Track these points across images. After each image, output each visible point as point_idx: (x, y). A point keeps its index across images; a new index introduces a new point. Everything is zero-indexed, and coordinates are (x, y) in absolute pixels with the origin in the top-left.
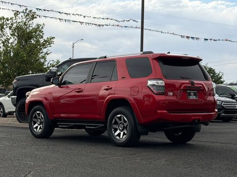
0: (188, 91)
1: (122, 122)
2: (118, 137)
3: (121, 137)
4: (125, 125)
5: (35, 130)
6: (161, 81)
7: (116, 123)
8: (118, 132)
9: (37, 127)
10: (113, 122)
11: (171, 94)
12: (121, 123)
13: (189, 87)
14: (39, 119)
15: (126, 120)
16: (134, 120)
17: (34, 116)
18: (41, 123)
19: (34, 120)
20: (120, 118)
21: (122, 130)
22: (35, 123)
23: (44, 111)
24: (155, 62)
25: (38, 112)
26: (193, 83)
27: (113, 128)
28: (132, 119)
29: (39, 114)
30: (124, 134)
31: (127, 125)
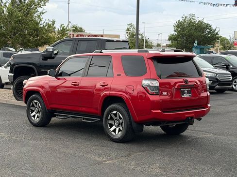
0: (182, 90)
1: (118, 118)
2: (113, 133)
3: (117, 133)
4: (121, 121)
5: (33, 118)
6: (156, 82)
7: (112, 119)
8: (114, 127)
9: (35, 115)
10: (109, 118)
11: (166, 93)
12: (116, 119)
13: (183, 85)
14: (37, 107)
15: (122, 117)
16: (129, 117)
17: (31, 105)
18: (38, 112)
19: (32, 108)
20: (115, 115)
21: (118, 126)
22: (32, 111)
23: (41, 101)
24: (150, 61)
25: (36, 101)
26: (186, 82)
27: (109, 124)
28: (127, 117)
29: (36, 103)
30: (120, 130)
31: (123, 122)
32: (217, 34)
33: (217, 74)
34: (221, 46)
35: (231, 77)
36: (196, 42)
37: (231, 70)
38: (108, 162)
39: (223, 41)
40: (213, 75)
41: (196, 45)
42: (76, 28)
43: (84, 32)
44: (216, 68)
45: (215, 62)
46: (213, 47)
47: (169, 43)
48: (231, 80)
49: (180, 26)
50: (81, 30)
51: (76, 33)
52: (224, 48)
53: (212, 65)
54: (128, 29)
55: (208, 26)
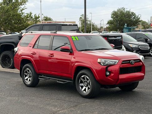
32: (139, 19)
33: (139, 45)
34: (143, 27)
35: (149, 47)
36: (126, 24)
37: (148, 42)
38: (61, 112)
39: (144, 23)
40: (136, 46)
41: (125, 26)
42: (47, 18)
43: (52, 20)
44: (139, 42)
45: (138, 37)
46: (137, 28)
47: (108, 26)
48: (149, 49)
49: (115, 14)
50: (50, 19)
51: (47, 21)
52: (145, 28)
53: (136, 39)
54: (81, 18)
55: (133, 14)
